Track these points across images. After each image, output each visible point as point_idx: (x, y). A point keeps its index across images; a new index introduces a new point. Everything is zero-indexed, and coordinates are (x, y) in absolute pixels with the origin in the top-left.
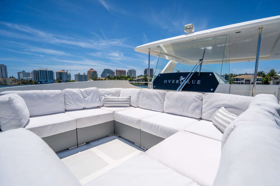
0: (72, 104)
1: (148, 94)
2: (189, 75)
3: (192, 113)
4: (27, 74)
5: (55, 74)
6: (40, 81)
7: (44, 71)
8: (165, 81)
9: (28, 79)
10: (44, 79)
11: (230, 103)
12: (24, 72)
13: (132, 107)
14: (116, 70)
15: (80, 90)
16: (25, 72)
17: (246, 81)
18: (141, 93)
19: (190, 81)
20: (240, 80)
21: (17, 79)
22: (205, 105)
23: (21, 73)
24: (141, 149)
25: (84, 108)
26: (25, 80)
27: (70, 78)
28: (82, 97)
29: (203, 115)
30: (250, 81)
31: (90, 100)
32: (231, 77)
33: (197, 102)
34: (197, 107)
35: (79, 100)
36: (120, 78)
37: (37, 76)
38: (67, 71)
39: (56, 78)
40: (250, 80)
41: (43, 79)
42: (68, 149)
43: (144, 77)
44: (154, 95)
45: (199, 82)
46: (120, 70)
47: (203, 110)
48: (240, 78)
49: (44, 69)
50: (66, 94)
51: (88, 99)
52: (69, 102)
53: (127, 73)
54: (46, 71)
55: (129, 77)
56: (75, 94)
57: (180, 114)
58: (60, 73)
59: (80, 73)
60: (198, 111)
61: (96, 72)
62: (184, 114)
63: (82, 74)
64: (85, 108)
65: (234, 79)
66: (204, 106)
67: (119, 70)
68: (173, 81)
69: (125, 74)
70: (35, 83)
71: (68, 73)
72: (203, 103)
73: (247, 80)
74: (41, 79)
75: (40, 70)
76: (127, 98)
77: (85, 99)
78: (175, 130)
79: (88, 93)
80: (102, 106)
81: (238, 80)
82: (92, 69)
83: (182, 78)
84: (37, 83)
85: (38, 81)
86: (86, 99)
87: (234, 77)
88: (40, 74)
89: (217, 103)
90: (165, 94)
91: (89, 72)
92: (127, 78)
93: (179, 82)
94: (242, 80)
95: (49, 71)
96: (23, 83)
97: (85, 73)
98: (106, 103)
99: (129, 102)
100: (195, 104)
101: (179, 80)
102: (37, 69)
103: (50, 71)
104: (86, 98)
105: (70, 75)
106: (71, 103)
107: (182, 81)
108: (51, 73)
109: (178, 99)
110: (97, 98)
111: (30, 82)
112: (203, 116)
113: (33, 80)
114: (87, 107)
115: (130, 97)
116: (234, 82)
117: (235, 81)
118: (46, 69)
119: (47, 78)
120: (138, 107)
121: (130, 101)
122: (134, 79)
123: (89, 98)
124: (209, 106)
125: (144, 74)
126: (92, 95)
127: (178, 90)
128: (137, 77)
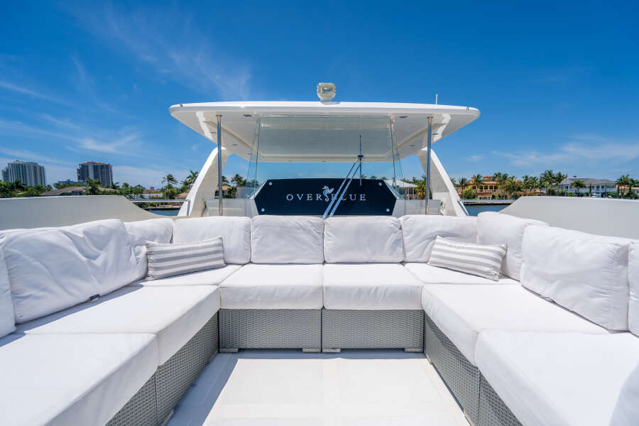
0: (51, 292)
1: (281, 227)
2: (343, 184)
3: (391, 254)
11: (447, 229)
13: (229, 267)
15: (66, 233)
18: (256, 226)
19: (347, 196)
22: (408, 237)
24: (327, 355)
25: (92, 298)
28: (84, 259)
29: (408, 254)
31: (110, 263)
33: (395, 232)
34: (396, 242)
35: (71, 270)
44: (298, 229)
45: (362, 197)
47: (407, 247)
50: (15, 251)
51: (105, 263)
52: (36, 286)
56: (52, 248)
60: (399, 250)
64: (98, 296)
66: (406, 239)
68: (309, 197)
72: (404, 233)
76: (213, 243)
77: (93, 266)
78: (412, 286)
79: (99, 240)
83: (328, 191)
86: (98, 262)
89: (429, 231)
90: (323, 222)
93: (323, 197)
98: (156, 267)
99: (221, 255)
100: (393, 237)
101: (322, 195)
104: (95, 258)
106: (44, 289)
107: (330, 196)
110: (131, 254)
112: (407, 256)
114: (102, 290)
115: (221, 238)
120: (251, 262)
121: (223, 251)
123: (106, 257)
124: (417, 235)
125: (79, 178)
126: (112, 245)
127: (326, 214)
128: (54, 188)
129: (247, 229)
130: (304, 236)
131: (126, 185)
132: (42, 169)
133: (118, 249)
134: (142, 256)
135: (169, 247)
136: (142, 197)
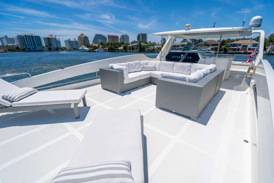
2: (186, 54)
3: (187, 72)
4: (11, 40)
5: (43, 39)
6: (28, 47)
7: (29, 36)
8: (173, 57)
9: (14, 46)
10: (32, 46)
12: (6, 37)
13: (156, 71)
14: (108, 35)
16: (8, 37)
17: (242, 47)
19: (186, 57)
20: (237, 46)
21: (2, 46)
23: (3, 38)
26: (11, 46)
27: (60, 44)
29: (191, 73)
30: (247, 47)
32: (228, 42)
33: (189, 67)
34: (189, 70)
36: (114, 44)
37: (24, 42)
38: (55, 37)
39: (45, 44)
40: (247, 45)
41: (30, 46)
42: (137, 88)
43: (138, 44)
44: (169, 65)
45: (190, 58)
46: (113, 36)
47: (191, 71)
48: (237, 44)
49: (29, 34)
53: (120, 39)
54: (32, 36)
55: (123, 43)
56: (132, 64)
57: (181, 73)
58: (48, 38)
59: (70, 39)
60: (189, 72)
61: (88, 37)
62: (183, 73)
63: (72, 40)
65: (231, 44)
66: (192, 69)
67: (111, 36)
68: (177, 57)
69: (118, 40)
70: (23, 49)
71: (57, 39)
73: (244, 46)
74: (29, 46)
75: (25, 34)
80: (142, 70)
81: (234, 46)
82: (82, 35)
83: (182, 55)
84: (25, 50)
85: (25, 48)
86: (136, 67)
87: (231, 42)
88: (26, 40)
90: (174, 64)
91: (79, 37)
92: (121, 44)
94: (239, 46)
95: (35, 36)
96: (10, 51)
97: (75, 39)
98: (144, 69)
99: (154, 68)
100: (188, 69)
101: (180, 57)
102: (21, 34)
103: (37, 36)
105: (59, 41)
106: (131, 69)
107: (182, 57)
108: (38, 38)
109: (181, 67)
111: (17, 49)
113: (20, 46)
114: (136, 71)
115: (155, 65)
116: (230, 48)
117: (231, 46)
118: (31, 34)
119: (34, 44)
120: (160, 71)
122: (128, 46)
123: (137, 66)
124: (194, 69)
125: (138, 40)
126: (138, 65)
127: (180, 61)
128: (131, 44)
129: (160, 64)
130: (170, 67)
131: (150, 42)
132: (128, 36)
133: (139, 66)
134: (142, 67)
135: (146, 66)
136: (154, 47)
